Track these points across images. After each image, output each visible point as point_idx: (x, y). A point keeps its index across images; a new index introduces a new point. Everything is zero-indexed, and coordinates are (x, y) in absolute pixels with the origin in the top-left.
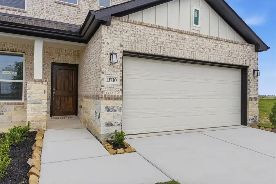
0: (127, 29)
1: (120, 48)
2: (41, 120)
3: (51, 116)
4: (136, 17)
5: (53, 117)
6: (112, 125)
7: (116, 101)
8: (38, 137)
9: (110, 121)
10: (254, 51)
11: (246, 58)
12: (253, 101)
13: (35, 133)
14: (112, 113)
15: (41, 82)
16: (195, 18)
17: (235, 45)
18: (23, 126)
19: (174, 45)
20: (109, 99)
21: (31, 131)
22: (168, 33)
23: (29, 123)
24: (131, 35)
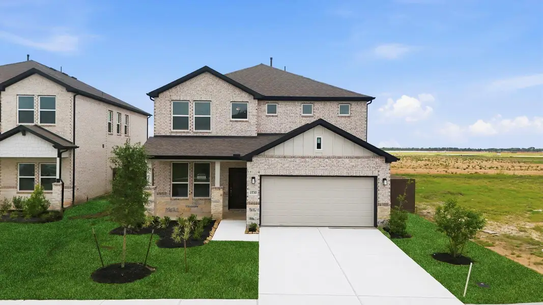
0: (262, 161)
1: (258, 174)
2: (219, 213)
3: (229, 209)
4: (269, 152)
5: (230, 209)
6: (253, 219)
7: (256, 205)
8: (216, 224)
9: (252, 217)
10: (384, 162)
11: (374, 169)
12: (383, 206)
13: (215, 221)
14: (253, 212)
15: (219, 189)
16: (318, 144)
17: (360, 160)
18: (208, 217)
19: (297, 167)
20: (251, 204)
21: (213, 219)
22: (293, 159)
23: (212, 215)
24: (265, 165)
